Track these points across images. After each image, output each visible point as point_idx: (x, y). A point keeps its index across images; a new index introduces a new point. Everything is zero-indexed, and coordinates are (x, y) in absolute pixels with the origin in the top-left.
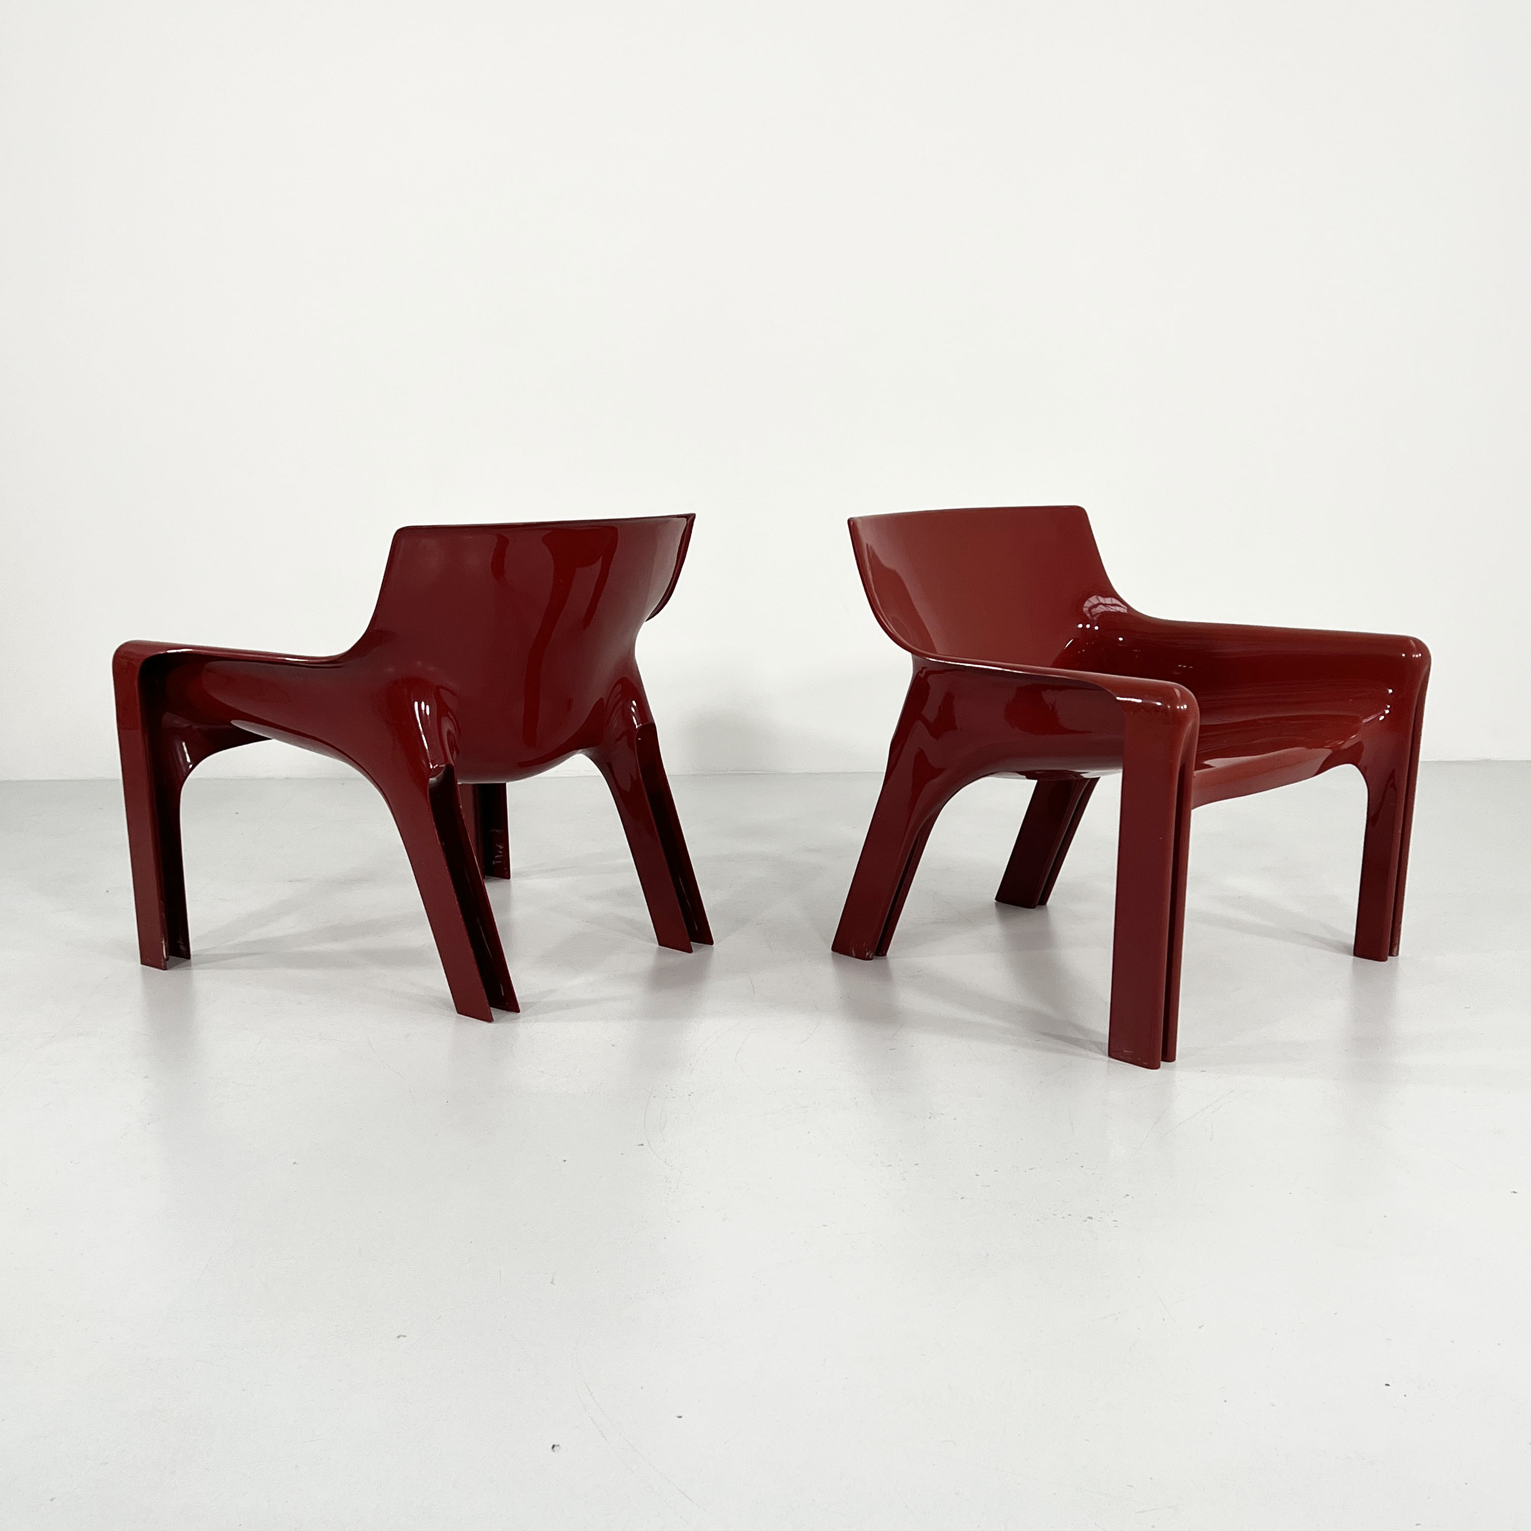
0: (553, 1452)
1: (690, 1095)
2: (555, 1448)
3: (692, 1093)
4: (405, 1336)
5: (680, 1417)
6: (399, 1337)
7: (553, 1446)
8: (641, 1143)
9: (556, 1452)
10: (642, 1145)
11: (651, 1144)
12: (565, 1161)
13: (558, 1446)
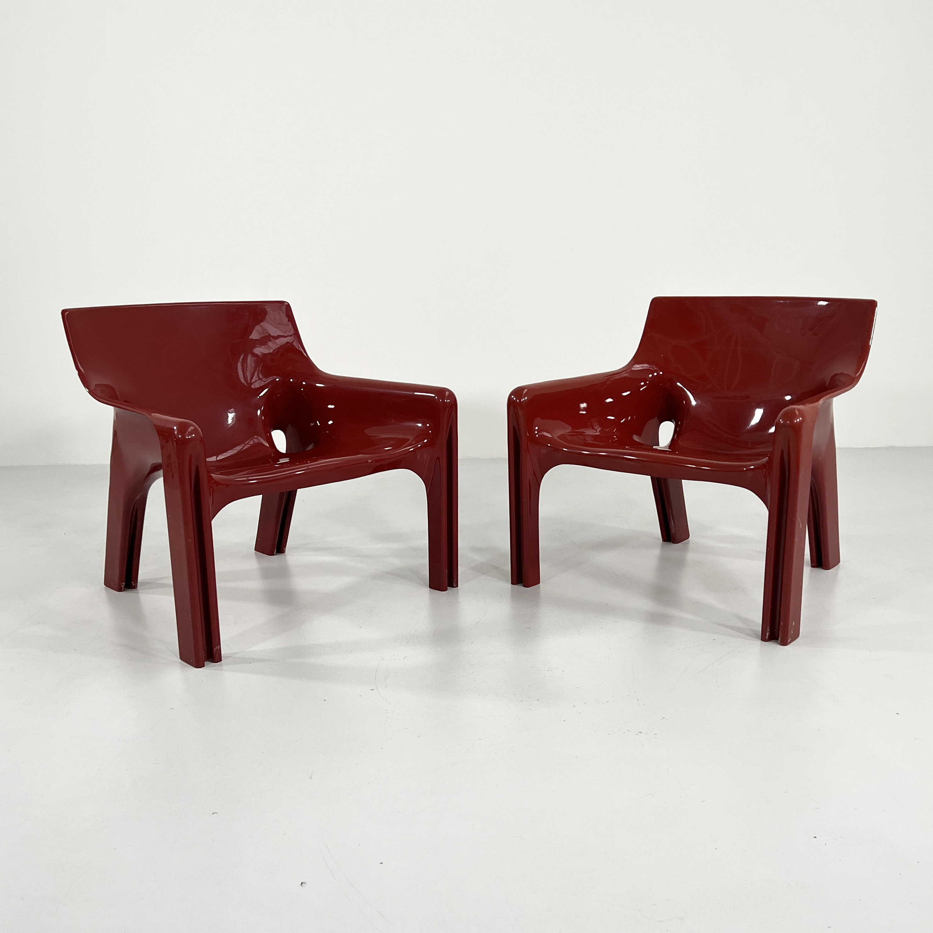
0: (302, 887)
1: (404, 658)
2: (303, 884)
3: (406, 657)
4: (217, 813)
5: (382, 863)
6: (213, 814)
7: (302, 883)
8: (372, 689)
9: (304, 886)
10: (373, 690)
11: (378, 689)
12: (325, 700)
13: (305, 883)
